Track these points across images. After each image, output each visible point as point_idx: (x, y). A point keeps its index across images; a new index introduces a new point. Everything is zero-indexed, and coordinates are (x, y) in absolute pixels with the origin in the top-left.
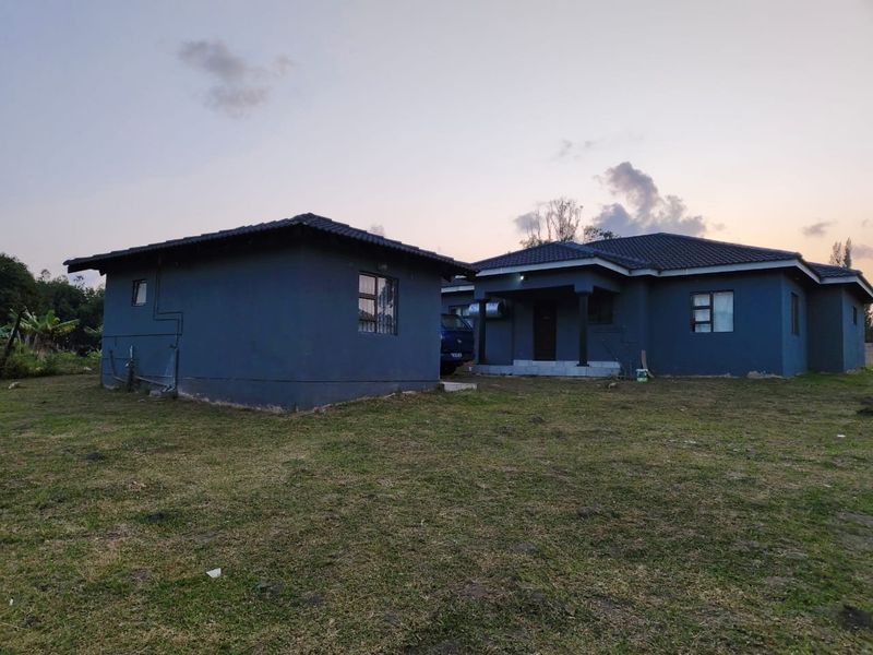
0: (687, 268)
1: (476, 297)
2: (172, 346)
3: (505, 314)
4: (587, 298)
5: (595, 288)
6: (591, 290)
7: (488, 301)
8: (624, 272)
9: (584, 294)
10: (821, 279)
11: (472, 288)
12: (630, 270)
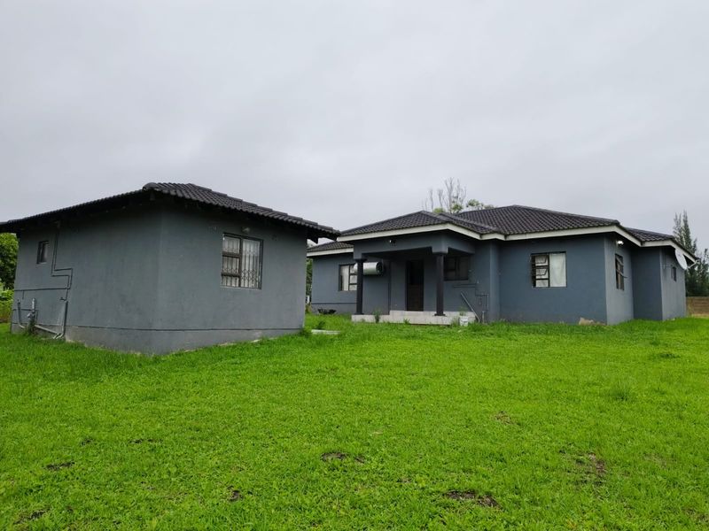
0: (527, 233)
1: (355, 257)
2: (62, 299)
3: (383, 272)
4: (442, 258)
5: (450, 249)
6: (447, 251)
7: (365, 261)
8: (477, 237)
9: (440, 254)
10: (642, 243)
11: (351, 250)
12: (481, 235)
